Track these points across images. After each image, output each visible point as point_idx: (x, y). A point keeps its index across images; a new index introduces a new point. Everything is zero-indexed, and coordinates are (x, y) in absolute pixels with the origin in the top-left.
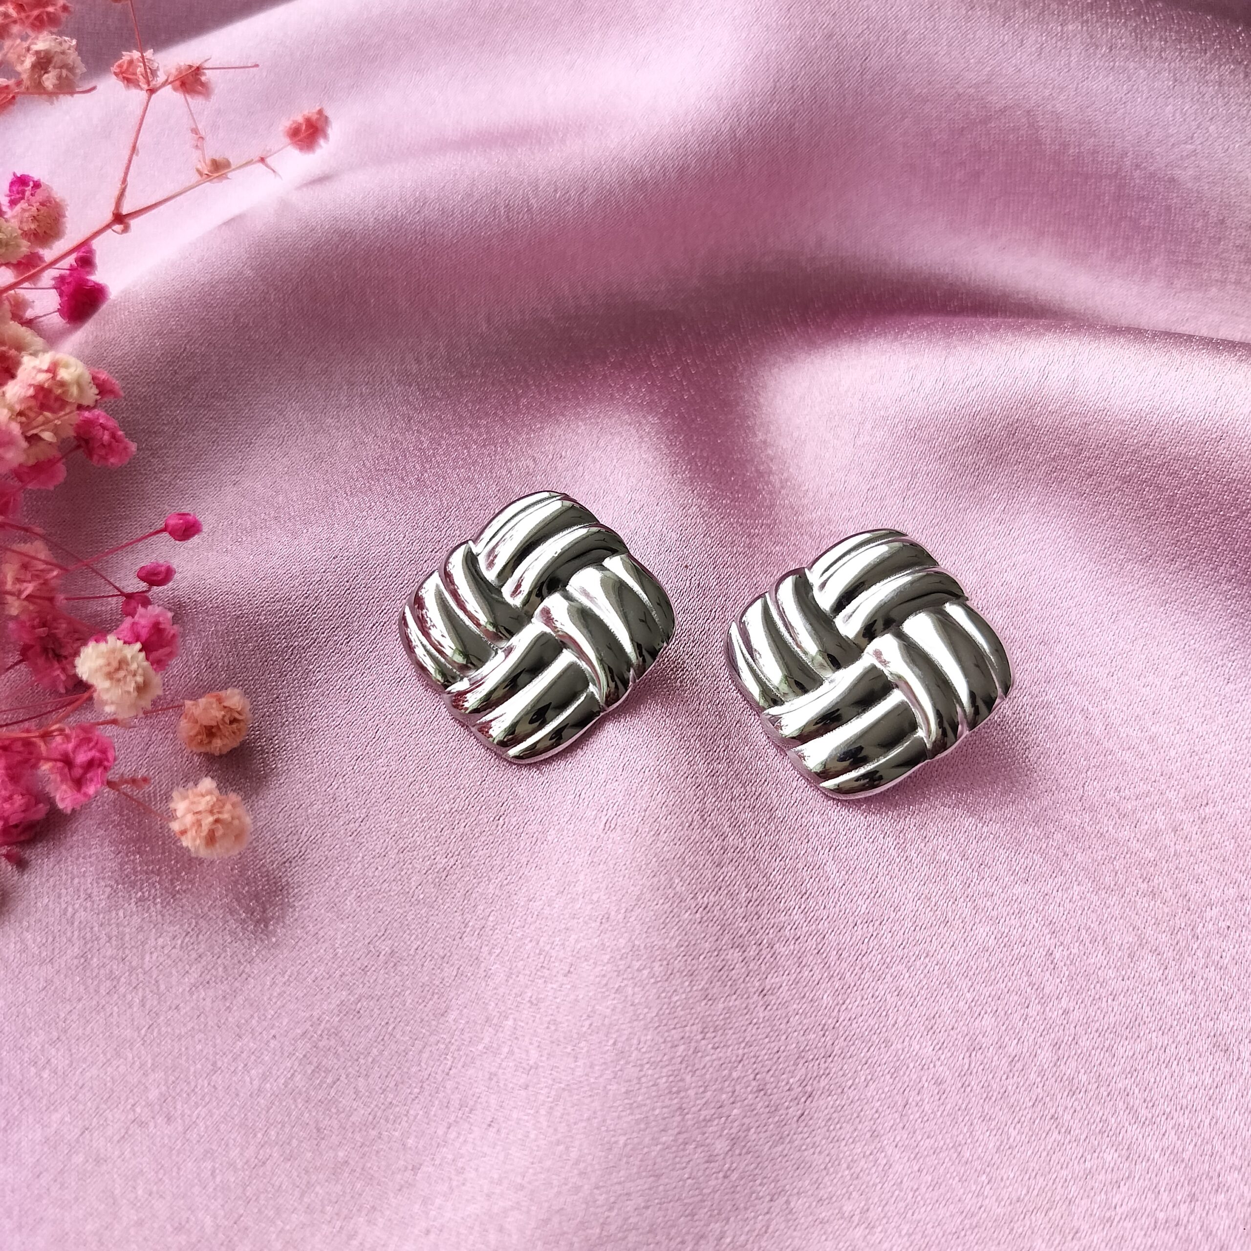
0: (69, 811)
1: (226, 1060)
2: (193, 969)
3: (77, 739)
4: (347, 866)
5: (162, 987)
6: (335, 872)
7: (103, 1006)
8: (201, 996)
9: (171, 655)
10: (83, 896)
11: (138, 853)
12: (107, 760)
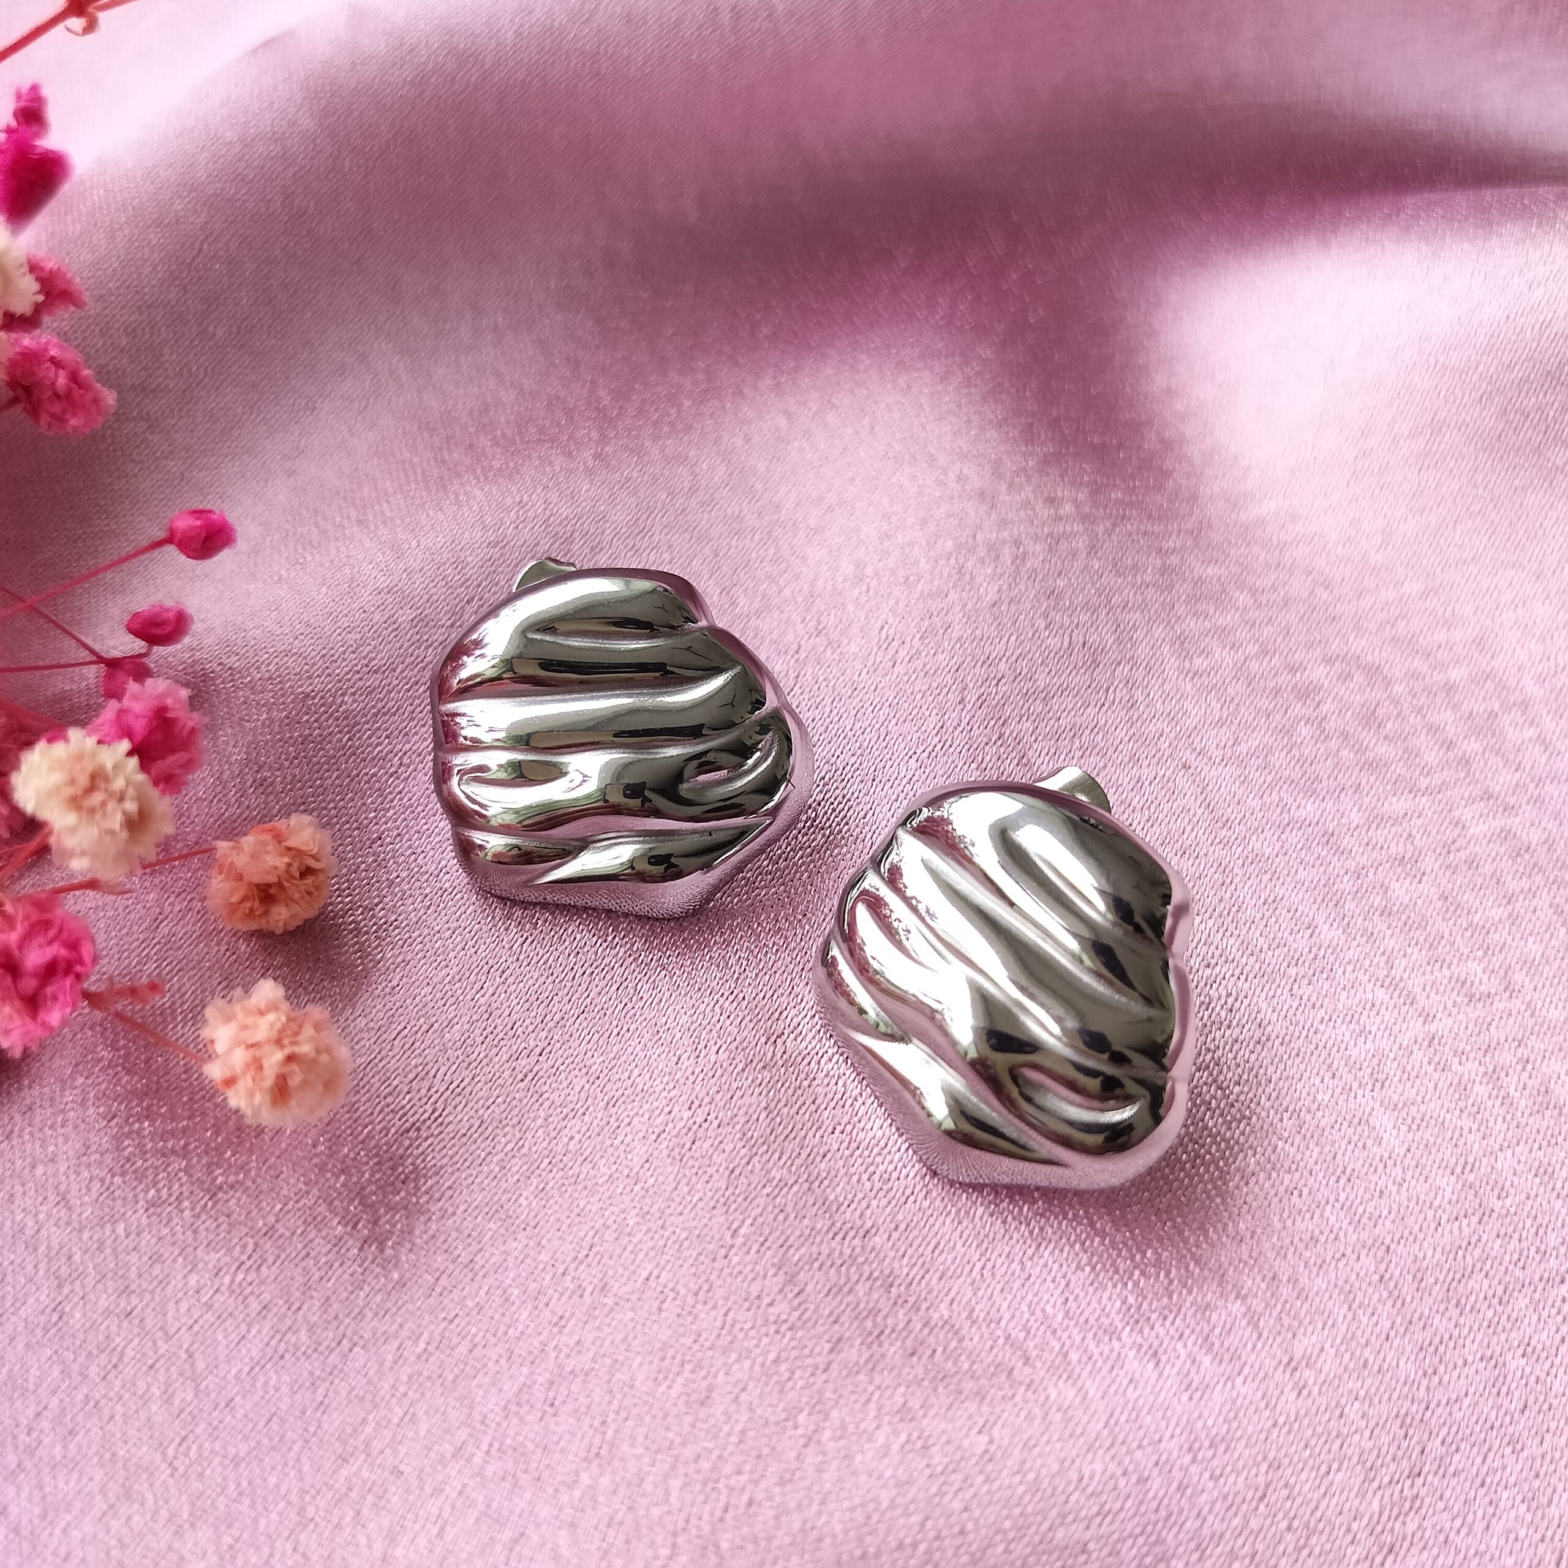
0: (17, 1053)
1: (322, 1504)
2: (254, 1332)
3: (26, 923)
4: (518, 1136)
5: (201, 1365)
6: (499, 1147)
7: (97, 1403)
8: (272, 1383)
9: (189, 765)
10: (52, 1198)
11: (147, 1117)
12: (81, 962)
